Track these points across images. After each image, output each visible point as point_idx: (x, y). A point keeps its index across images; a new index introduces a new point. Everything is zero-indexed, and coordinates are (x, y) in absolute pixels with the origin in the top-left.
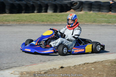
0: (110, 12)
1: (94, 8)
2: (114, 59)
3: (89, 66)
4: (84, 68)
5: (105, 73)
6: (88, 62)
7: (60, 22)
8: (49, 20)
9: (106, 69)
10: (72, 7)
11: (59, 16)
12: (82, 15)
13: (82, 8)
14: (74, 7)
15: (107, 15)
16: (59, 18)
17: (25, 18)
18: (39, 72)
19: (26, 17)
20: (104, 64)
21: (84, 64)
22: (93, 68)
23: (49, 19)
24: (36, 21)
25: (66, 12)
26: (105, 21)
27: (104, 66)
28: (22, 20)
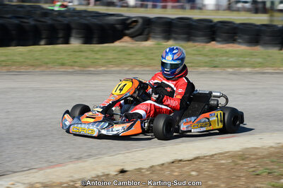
0: (213, 42)
1: (176, 33)
2: (238, 149)
3: (184, 167)
4: (173, 171)
5: (223, 183)
6: (180, 159)
7: (103, 66)
8: (76, 60)
9: (224, 173)
10: (127, 32)
11: (99, 51)
12: (150, 49)
13: (148, 34)
14: (131, 31)
15: (207, 49)
16: (98, 56)
17: (19, 58)
18: (72, 183)
19: (21, 54)
20: (217, 162)
21: (173, 162)
22: (193, 171)
23: (76, 58)
24: (47, 64)
25: (113, 42)
26: (206, 63)
27: (219, 167)
28: (14, 62)
